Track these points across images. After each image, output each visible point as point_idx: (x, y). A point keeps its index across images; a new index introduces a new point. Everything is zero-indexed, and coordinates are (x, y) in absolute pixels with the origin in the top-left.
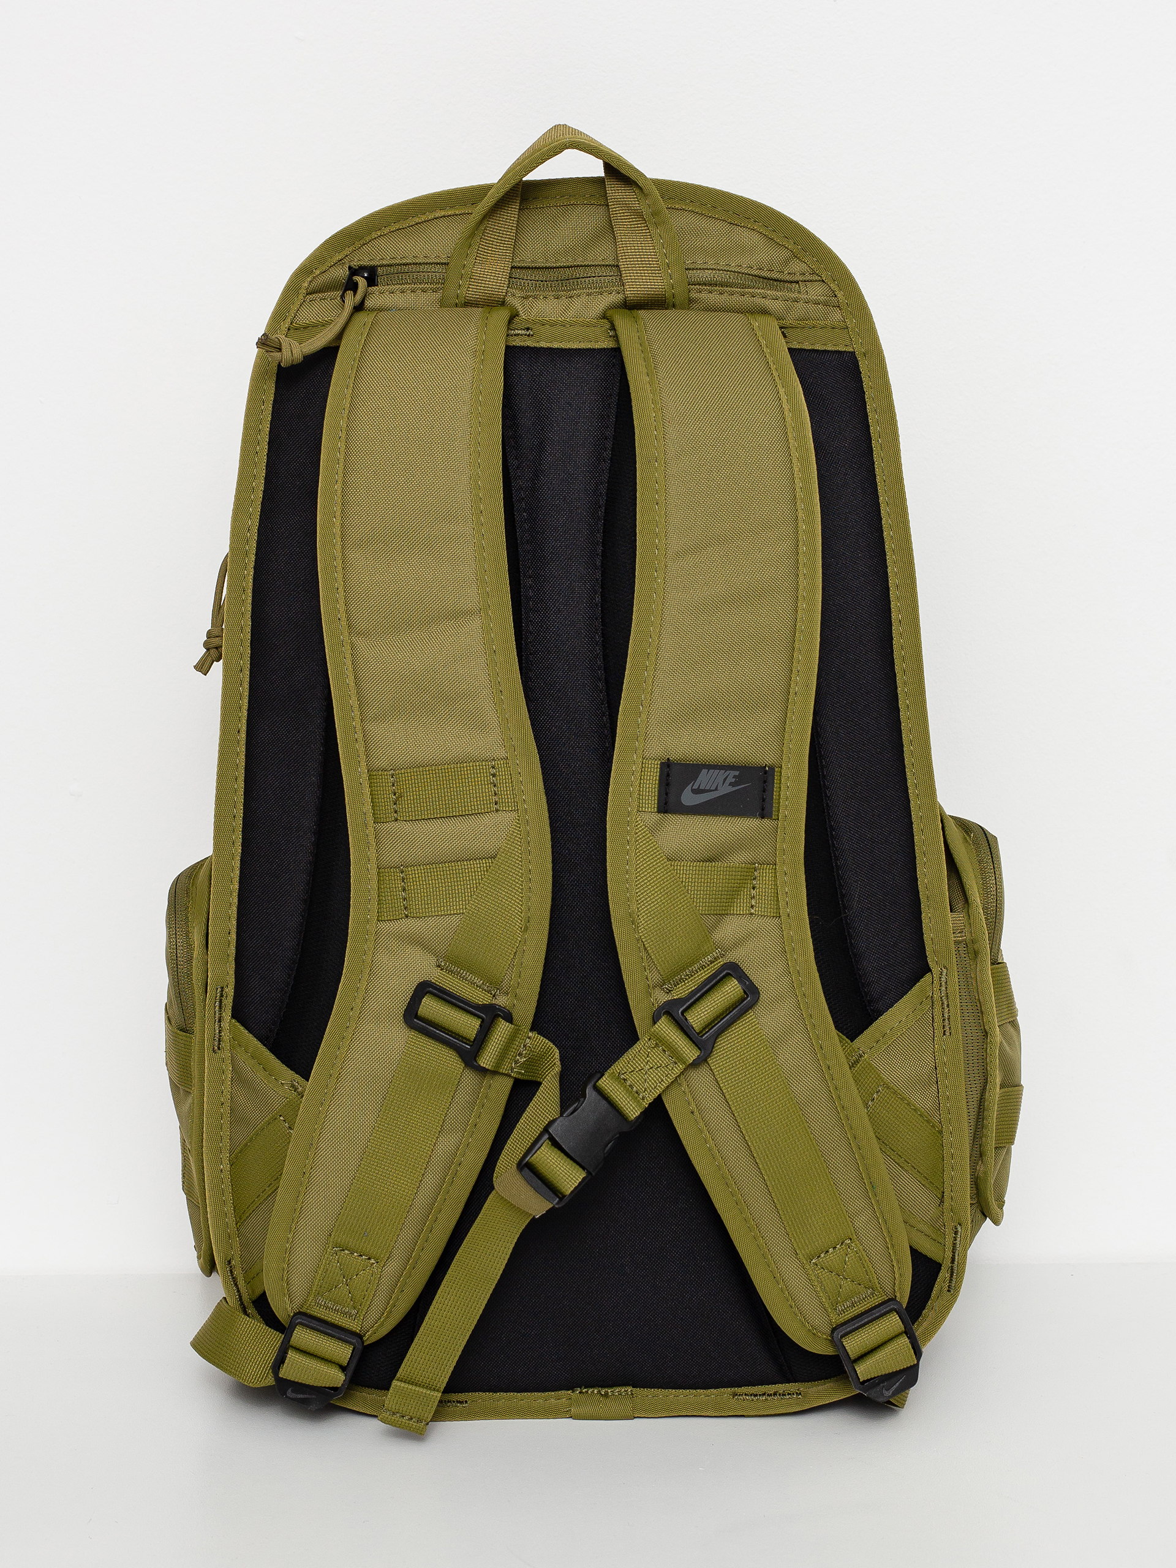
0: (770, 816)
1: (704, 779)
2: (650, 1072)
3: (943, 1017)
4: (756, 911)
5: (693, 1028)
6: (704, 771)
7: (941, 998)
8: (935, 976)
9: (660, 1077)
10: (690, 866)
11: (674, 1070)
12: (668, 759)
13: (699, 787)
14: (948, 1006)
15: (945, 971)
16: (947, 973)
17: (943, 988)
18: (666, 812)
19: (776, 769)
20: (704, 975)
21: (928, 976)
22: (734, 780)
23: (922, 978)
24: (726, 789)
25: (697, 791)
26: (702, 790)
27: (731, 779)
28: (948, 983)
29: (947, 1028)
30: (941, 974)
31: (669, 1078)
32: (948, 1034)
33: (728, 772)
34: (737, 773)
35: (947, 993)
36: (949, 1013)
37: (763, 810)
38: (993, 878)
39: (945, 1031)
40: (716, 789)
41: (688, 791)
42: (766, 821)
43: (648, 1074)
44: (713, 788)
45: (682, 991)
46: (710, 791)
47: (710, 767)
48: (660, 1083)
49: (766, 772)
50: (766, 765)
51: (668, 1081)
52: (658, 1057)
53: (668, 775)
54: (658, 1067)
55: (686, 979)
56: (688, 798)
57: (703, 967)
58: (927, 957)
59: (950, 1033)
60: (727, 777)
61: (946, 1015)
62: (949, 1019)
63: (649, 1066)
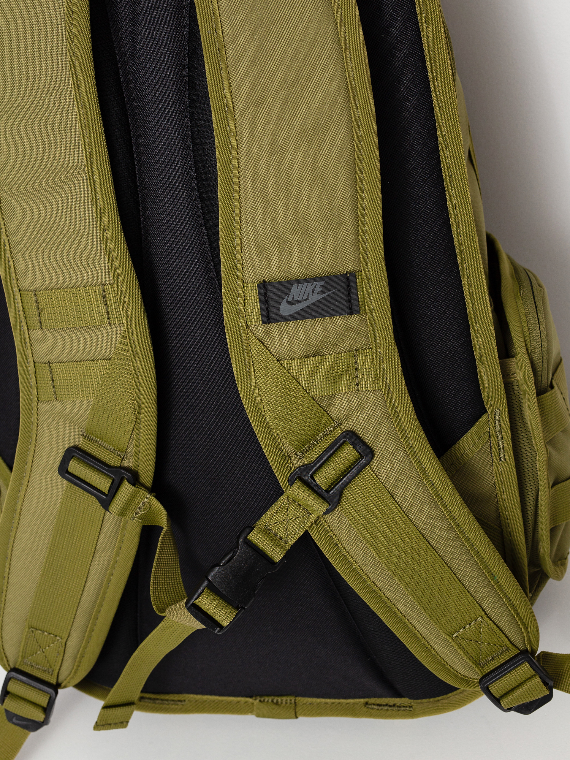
0: (359, 312)
1: (296, 292)
2: (290, 522)
3: (499, 447)
4: (360, 387)
5: (321, 487)
6: (295, 286)
7: (496, 433)
8: (490, 416)
9: (298, 526)
10: (297, 363)
11: (309, 520)
12: (263, 280)
13: (293, 298)
14: (502, 438)
15: (498, 412)
16: (500, 413)
17: (497, 426)
18: (269, 322)
19: (357, 274)
20: (326, 443)
21: (484, 418)
22: (321, 289)
23: (480, 417)
24: (316, 297)
25: (292, 303)
26: (296, 301)
27: (318, 289)
28: (501, 421)
29: (502, 456)
30: (495, 414)
31: (305, 525)
32: (503, 460)
33: (315, 284)
34: (323, 283)
35: (501, 429)
36: (503, 444)
37: (350, 309)
38: (538, 328)
39: (501, 458)
40: (308, 299)
41: (284, 303)
42: (356, 317)
43: (289, 524)
44: (305, 298)
45: (311, 457)
46: (302, 301)
47: (298, 281)
48: (299, 530)
49: (348, 278)
50: (347, 272)
51: (304, 528)
52: (294, 511)
53: (265, 294)
54: (296, 518)
55: (314, 447)
56: (285, 309)
57: (326, 436)
58: (483, 401)
59: (505, 459)
60: (315, 286)
61: (501, 446)
62: (503, 448)
63: (289, 517)
